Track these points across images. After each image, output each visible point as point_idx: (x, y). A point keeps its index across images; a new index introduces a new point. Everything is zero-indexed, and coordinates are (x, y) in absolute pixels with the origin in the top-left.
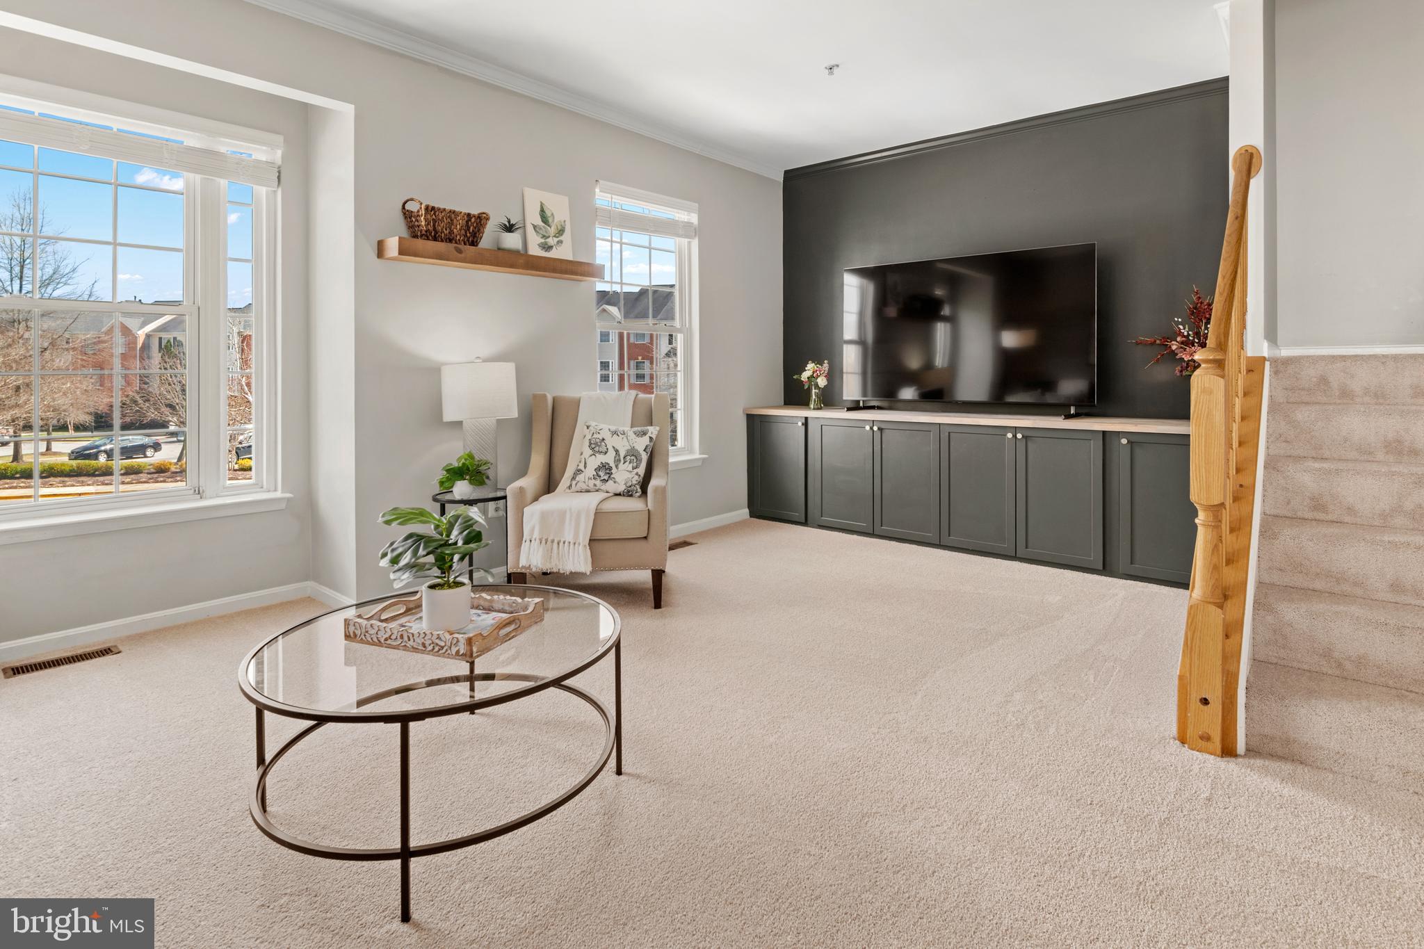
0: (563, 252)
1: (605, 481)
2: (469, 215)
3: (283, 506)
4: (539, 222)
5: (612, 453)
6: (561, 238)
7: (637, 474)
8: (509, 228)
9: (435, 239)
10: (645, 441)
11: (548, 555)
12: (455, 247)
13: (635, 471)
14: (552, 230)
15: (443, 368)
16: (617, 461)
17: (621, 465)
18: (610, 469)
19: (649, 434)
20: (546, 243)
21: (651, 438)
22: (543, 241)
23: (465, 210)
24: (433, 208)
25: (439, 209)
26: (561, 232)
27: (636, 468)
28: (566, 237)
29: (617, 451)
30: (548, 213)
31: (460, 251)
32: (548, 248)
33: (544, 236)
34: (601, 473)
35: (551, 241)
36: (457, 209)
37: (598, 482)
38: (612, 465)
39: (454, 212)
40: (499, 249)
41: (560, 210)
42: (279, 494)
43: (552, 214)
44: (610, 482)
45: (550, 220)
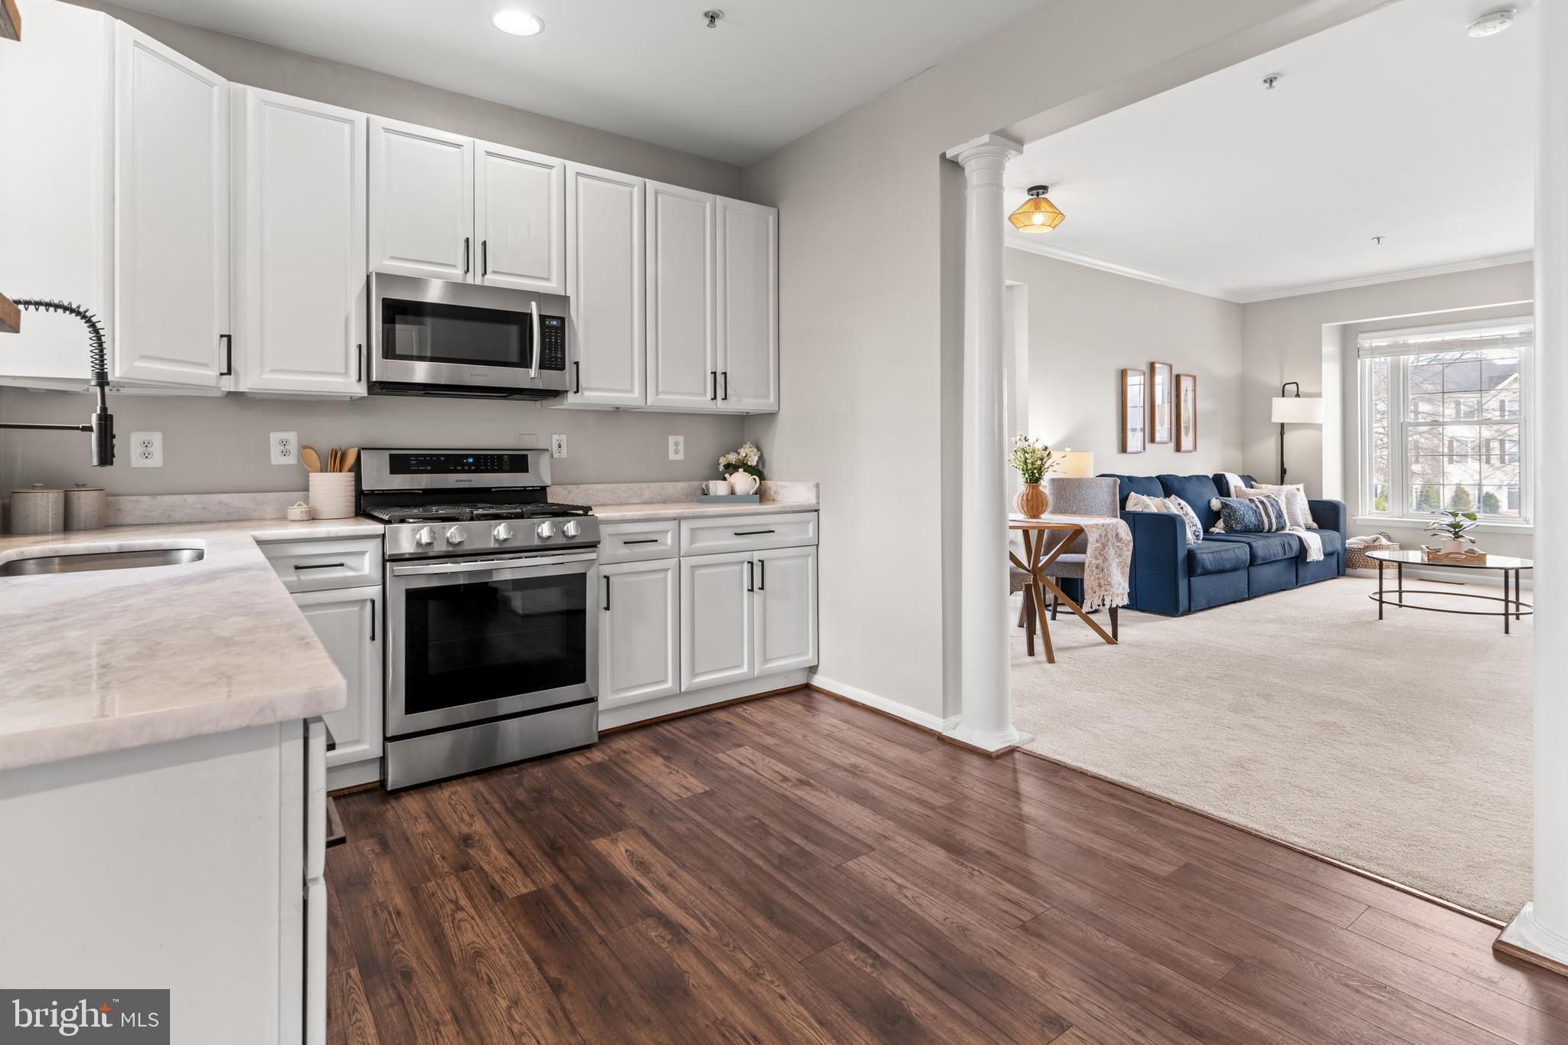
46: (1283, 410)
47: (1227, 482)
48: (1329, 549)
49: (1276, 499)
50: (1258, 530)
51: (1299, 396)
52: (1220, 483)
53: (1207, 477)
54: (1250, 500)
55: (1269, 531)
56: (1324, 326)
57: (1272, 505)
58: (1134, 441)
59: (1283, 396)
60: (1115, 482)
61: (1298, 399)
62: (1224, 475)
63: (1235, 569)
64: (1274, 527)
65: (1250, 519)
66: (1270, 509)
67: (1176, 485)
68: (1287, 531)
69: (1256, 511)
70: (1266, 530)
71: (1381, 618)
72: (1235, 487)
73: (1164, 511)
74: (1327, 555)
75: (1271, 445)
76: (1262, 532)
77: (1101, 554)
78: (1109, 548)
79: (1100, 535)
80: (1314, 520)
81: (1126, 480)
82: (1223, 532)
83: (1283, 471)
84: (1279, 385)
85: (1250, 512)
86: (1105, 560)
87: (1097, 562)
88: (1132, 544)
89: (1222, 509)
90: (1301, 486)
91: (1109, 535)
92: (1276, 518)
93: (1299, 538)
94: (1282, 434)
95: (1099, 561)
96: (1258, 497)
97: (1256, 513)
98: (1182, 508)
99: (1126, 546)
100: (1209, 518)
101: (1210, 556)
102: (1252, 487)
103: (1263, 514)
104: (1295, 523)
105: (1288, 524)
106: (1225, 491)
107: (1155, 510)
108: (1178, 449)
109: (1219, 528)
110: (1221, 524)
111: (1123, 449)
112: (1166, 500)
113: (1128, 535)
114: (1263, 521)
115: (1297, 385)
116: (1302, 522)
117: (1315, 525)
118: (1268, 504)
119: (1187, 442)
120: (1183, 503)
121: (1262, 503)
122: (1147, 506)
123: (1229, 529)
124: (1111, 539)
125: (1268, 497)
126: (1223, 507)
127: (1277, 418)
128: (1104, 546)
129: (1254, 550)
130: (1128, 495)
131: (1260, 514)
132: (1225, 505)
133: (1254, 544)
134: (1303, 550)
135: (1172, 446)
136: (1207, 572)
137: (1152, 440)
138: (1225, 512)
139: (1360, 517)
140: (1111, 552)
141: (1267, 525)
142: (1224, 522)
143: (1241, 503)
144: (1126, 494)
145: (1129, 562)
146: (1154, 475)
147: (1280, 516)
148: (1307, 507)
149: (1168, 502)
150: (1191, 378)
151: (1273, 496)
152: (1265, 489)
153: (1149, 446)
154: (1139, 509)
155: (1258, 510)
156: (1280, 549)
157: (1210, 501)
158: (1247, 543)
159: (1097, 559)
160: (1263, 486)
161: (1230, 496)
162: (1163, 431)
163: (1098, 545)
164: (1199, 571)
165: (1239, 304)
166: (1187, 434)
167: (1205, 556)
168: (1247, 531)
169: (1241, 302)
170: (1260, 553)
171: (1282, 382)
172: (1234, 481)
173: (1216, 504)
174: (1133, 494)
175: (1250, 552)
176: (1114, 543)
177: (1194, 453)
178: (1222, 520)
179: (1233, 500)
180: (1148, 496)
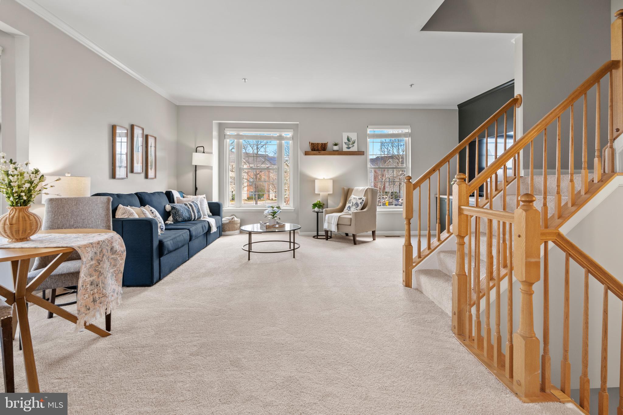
0: (354, 149)
1: (349, 210)
2: (322, 144)
3: (293, 211)
4: (347, 141)
5: (352, 203)
6: (354, 145)
7: (356, 209)
8: (336, 145)
9: (314, 150)
10: (361, 201)
11: (329, 226)
12: (319, 152)
13: (356, 208)
14: (351, 143)
15: (316, 180)
16: (352, 206)
17: (353, 207)
18: (350, 207)
19: (362, 199)
20: (349, 147)
21: (363, 200)
22: (348, 146)
23: (321, 142)
24: (313, 143)
25: (314, 143)
26: (354, 143)
27: (357, 208)
28: (356, 144)
29: (353, 203)
30: (350, 138)
31: (320, 153)
32: (349, 148)
33: (348, 145)
34: (348, 209)
35: (350, 146)
36: (319, 143)
37: (348, 211)
38: (351, 206)
39: (318, 143)
40: (334, 151)
41: (354, 136)
42: (292, 208)
43: (351, 139)
44: (350, 211)
45: (350, 140)
46: (198, 159)
47: (173, 195)
48: (218, 225)
49: (197, 203)
50: (189, 220)
51: (204, 153)
52: (169, 195)
53: (162, 192)
54: (185, 204)
55: (194, 220)
56: (214, 122)
57: (195, 206)
58: (121, 172)
59: (196, 152)
60: (109, 200)
61: (203, 154)
62: (171, 191)
63: (183, 246)
64: (197, 217)
65: (186, 215)
66: (194, 208)
67: (147, 198)
68: (202, 219)
69: (188, 210)
70: (193, 220)
71: (249, 260)
72: (177, 197)
73: (143, 217)
74: (217, 228)
75: (190, 176)
76: (190, 220)
77: (95, 270)
78: (104, 263)
79: (95, 253)
80: (211, 212)
81: (116, 196)
82: (172, 223)
83: (196, 189)
84: (194, 148)
85: (186, 211)
86: (100, 274)
87: (91, 279)
88: (125, 253)
89: (172, 210)
90: (204, 196)
91: (105, 251)
92: (197, 213)
93: (208, 222)
94: (196, 171)
95: (94, 278)
96: (189, 202)
97: (188, 211)
98: (153, 213)
99: (120, 256)
100: (166, 215)
101: (171, 241)
102: (184, 197)
103: (192, 211)
104: (205, 215)
105: (202, 216)
106: (172, 200)
107: (136, 216)
108: (146, 177)
109: (170, 221)
110: (171, 218)
111: (113, 176)
112: (143, 208)
113: (122, 246)
114: (191, 215)
115: (203, 147)
116: (206, 213)
117: (211, 214)
118: (193, 206)
119: (151, 174)
120: (153, 209)
121: (191, 205)
122: (131, 214)
123: (176, 221)
124: (106, 254)
125: (193, 202)
126: (172, 209)
127: (194, 163)
128: (99, 262)
129: (191, 233)
130: (117, 207)
131: (190, 211)
132: (173, 208)
133: (191, 229)
134: (210, 228)
135: (143, 175)
136: (170, 252)
137: (132, 171)
138: (173, 211)
139: (225, 208)
140: (106, 265)
141: (193, 217)
142: (173, 217)
143: (181, 206)
144: (116, 206)
145: (122, 269)
146: (133, 193)
147: (199, 212)
148: (207, 206)
149: (145, 210)
150: (153, 138)
151: (195, 202)
152: (190, 198)
153: (130, 175)
154: (125, 216)
155: (189, 209)
156: (201, 229)
157: (165, 206)
158: (188, 229)
159: (91, 276)
160: (189, 196)
161: (174, 203)
162: (138, 167)
163: (93, 262)
164: (166, 252)
165: (176, 105)
166: (151, 169)
167: (169, 243)
168: (185, 221)
169: (177, 105)
170: (194, 233)
171: (195, 146)
172: (176, 195)
173: (168, 207)
174: (120, 206)
175: (190, 234)
176: (108, 257)
177: (155, 179)
178: (171, 216)
179: (176, 205)
180: (131, 206)
